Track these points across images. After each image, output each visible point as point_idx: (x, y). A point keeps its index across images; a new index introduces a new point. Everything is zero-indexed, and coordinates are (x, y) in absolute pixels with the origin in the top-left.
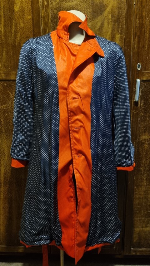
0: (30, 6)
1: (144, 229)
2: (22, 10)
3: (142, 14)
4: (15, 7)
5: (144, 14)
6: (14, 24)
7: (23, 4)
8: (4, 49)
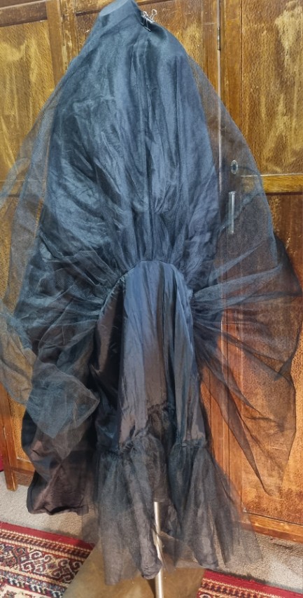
0: (51, 72)
2: (41, 80)
3: (233, 68)
4: (31, 75)
5: (237, 67)
6: (31, 104)
7: (41, 69)
8: (21, 144)
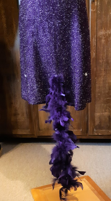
1: (104, 113)
